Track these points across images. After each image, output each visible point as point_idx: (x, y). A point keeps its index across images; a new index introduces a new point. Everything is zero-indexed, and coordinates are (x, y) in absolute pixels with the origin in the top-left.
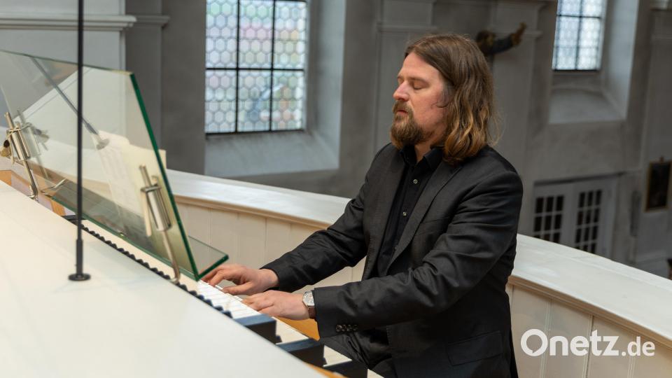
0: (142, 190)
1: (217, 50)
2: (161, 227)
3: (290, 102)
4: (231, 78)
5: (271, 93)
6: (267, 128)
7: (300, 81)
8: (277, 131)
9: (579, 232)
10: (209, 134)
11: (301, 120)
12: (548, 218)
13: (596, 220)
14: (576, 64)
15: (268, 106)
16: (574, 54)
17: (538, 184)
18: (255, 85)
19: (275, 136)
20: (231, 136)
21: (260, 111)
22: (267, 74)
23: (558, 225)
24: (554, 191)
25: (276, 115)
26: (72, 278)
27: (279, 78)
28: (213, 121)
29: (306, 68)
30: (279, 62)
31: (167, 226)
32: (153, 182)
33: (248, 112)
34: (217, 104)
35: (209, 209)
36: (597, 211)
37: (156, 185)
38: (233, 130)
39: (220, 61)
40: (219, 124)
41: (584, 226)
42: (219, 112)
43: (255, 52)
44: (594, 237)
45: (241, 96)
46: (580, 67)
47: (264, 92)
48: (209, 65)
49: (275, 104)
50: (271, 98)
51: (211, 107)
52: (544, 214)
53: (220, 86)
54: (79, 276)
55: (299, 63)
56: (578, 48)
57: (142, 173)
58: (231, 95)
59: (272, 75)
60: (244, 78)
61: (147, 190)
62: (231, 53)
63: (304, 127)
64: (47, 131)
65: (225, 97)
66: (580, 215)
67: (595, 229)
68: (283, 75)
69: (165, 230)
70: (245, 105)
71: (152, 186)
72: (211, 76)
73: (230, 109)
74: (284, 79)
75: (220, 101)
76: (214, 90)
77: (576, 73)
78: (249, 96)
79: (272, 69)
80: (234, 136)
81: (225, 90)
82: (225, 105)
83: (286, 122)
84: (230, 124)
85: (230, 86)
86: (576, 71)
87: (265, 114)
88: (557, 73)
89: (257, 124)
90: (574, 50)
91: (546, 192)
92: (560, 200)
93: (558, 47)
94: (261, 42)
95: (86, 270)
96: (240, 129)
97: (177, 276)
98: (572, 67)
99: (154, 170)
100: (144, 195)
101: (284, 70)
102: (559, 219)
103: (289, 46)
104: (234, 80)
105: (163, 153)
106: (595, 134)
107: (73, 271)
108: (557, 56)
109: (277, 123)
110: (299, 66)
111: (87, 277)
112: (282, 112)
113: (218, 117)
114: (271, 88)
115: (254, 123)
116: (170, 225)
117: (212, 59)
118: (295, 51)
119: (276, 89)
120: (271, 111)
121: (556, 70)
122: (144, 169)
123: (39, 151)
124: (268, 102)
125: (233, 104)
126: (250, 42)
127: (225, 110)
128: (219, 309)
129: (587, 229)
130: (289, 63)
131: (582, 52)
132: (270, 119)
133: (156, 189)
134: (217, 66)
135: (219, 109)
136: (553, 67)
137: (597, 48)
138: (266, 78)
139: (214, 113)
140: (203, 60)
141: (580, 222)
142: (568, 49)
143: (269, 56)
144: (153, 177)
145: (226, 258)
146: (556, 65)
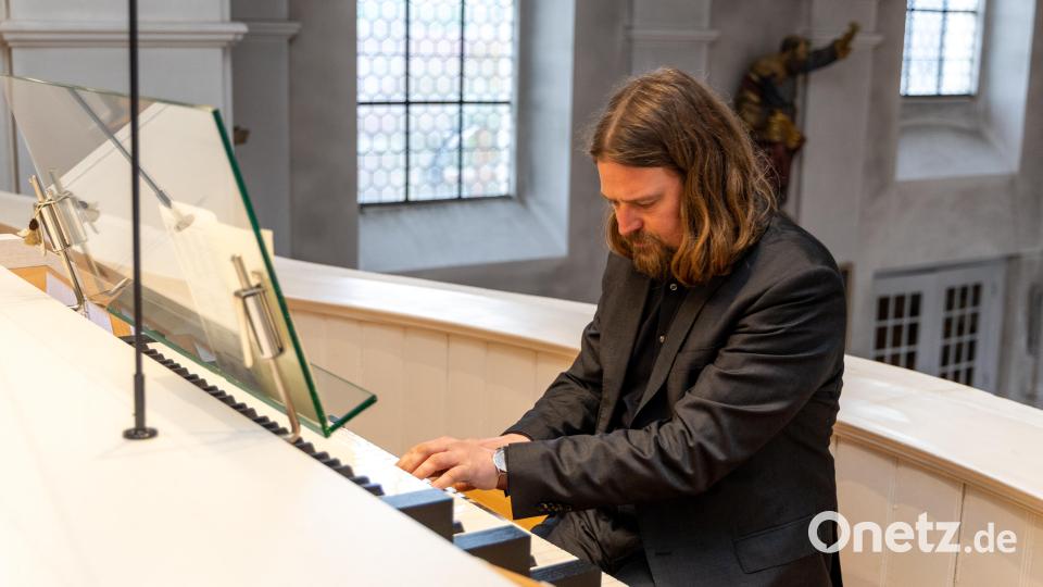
0: (237, 294)
1: (375, 74)
2: (268, 353)
3: (489, 153)
4: (397, 117)
5: (461, 139)
6: (454, 194)
7: (505, 120)
8: (470, 200)
9: (946, 350)
10: (364, 206)
11: (508, 181)
12: (898, 329)
13: (973, 330)
14: (939, 86)
15: (456, 160)
16: (935, 70)
17: (881, 275)
18: (434, 128)
19: (467, 207)
20: (399, 207)
21: (442, 169)
22: (454, 109)
23: (913, 339)
24: (906, 286)
25: (468, 173)
26: (130, 435)
27: (472, 116)
28: (371, 184)
29: (514, 100)
30: (471, 91)
31: (278, 351)
32: (254, 281)
33: (425, 170)
34: (376, 158)
35: (360, 322)
36: (975, 317)
37: (258, 286)
38: (401, 197)
39: (380, 92)
40: (380, 190)
41: (954, 341)
42: (380, 171)
43: (433, 77)
44: (971, 357)
45: (413, 145)
46: (945, 91)
47: (450, 138)
48: (362, 98)
49: (466, 156)
50: (460, 148)
51: (366, 164)
52: (890, 323)
53: (380, 130)
54: (139, 432)
55: (502, 91)
56: (941, 60)
57: (236, 266)
58: (399, 144)
59: (461, 111)
60: (418, 116)
61: (244, 294)
62: (397, 79)
63: (512, 191)
64: (96, 204)
65: (389, 147)
66: (948, 323)
67: (972, 345)
68: (479, 112)
69: (275, 358)
70: (421, 159)
71: (252, 288)
72: (366, 116)
73: (396, 166)
74: (480, 117)
75: (380, 154)
76: (371, 136)
77: (938, 101)
78: (427, 145)
79: (461, 103)
80: (405, 208)
81: (389, 136)
82: (389, 160)
83: (484, 184)
84: (397, 189)
85: (397, 130)
86: (939, 96)
87: (451, 173)
88: (910, 101)
89: (439, 188)
90: (935, 64)
91: (893, 288)
92: (916, 299)
93: (909, 60)
94: (444, 61)
95: (149, 423)
96: (413, 197)
97: (295, 429)
98: (932, 90)
99: (254, 262)
100: (240, 301)
101: (480, 103)
102: (914, 330)
103: (487, 66)
104: (402, 120)
105: (267, 235)
106: (969, 195)
107: (131, 424)
108: (908, 74)
109: (470, 186)
110: (504, 97)
111: (153, 433)
112: (477, 168)
113: (377, 179)
114: (460, 132)
115: (434, 185)
116: (281, 350)
117: (367, 89)
118: (496, 74)
119: (468, 134)
120: (460, 167)
121: (907, 96)
122: (238, 261)
123: (85, 234)
124: (456, 154)
125: (402, 158)
126: (426, 61)
127: (389, 166)
128: (361, 481)
129: (959, 346)
130: (488, 92)
131: (947, 67)
132: (460, 181)
133: (256, 292)
134: (376, 99)
135: (380, 166)
136: (902, 91)
137: (972, 61)
138: (451, 117)
139: (372, 173)
140: (354, 91)
141: (947, 334)
142: (925, 64)
143: (457, 81)
144: (254, 273)
145: (372, 401)
146: (907, 88)
